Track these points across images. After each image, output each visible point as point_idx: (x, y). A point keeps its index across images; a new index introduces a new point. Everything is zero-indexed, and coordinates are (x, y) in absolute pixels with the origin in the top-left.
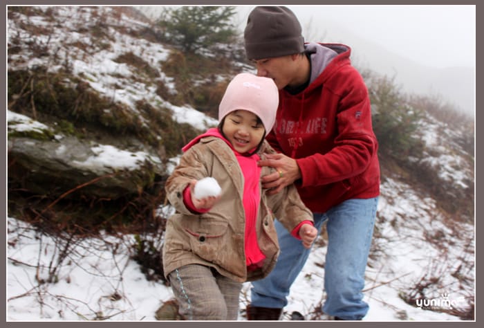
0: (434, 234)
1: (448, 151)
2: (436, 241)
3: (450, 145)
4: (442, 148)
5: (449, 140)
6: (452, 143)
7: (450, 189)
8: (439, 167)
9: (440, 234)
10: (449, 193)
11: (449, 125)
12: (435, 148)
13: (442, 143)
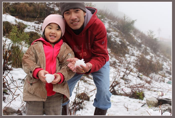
0: (112, 63)
1: (113, 30)
2: (114, 65)
3: (113, 28)
4: (111, 29)
5: (113, 26)
6: (114, 27)
7: (115, 44)
8: (110, 36)
9: (115, 63)
10: (115, 46)
11: (112, 21)
12: (109, 29)
13: (111, 28)
